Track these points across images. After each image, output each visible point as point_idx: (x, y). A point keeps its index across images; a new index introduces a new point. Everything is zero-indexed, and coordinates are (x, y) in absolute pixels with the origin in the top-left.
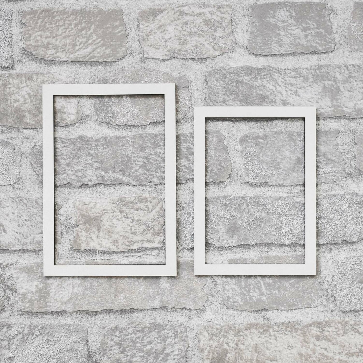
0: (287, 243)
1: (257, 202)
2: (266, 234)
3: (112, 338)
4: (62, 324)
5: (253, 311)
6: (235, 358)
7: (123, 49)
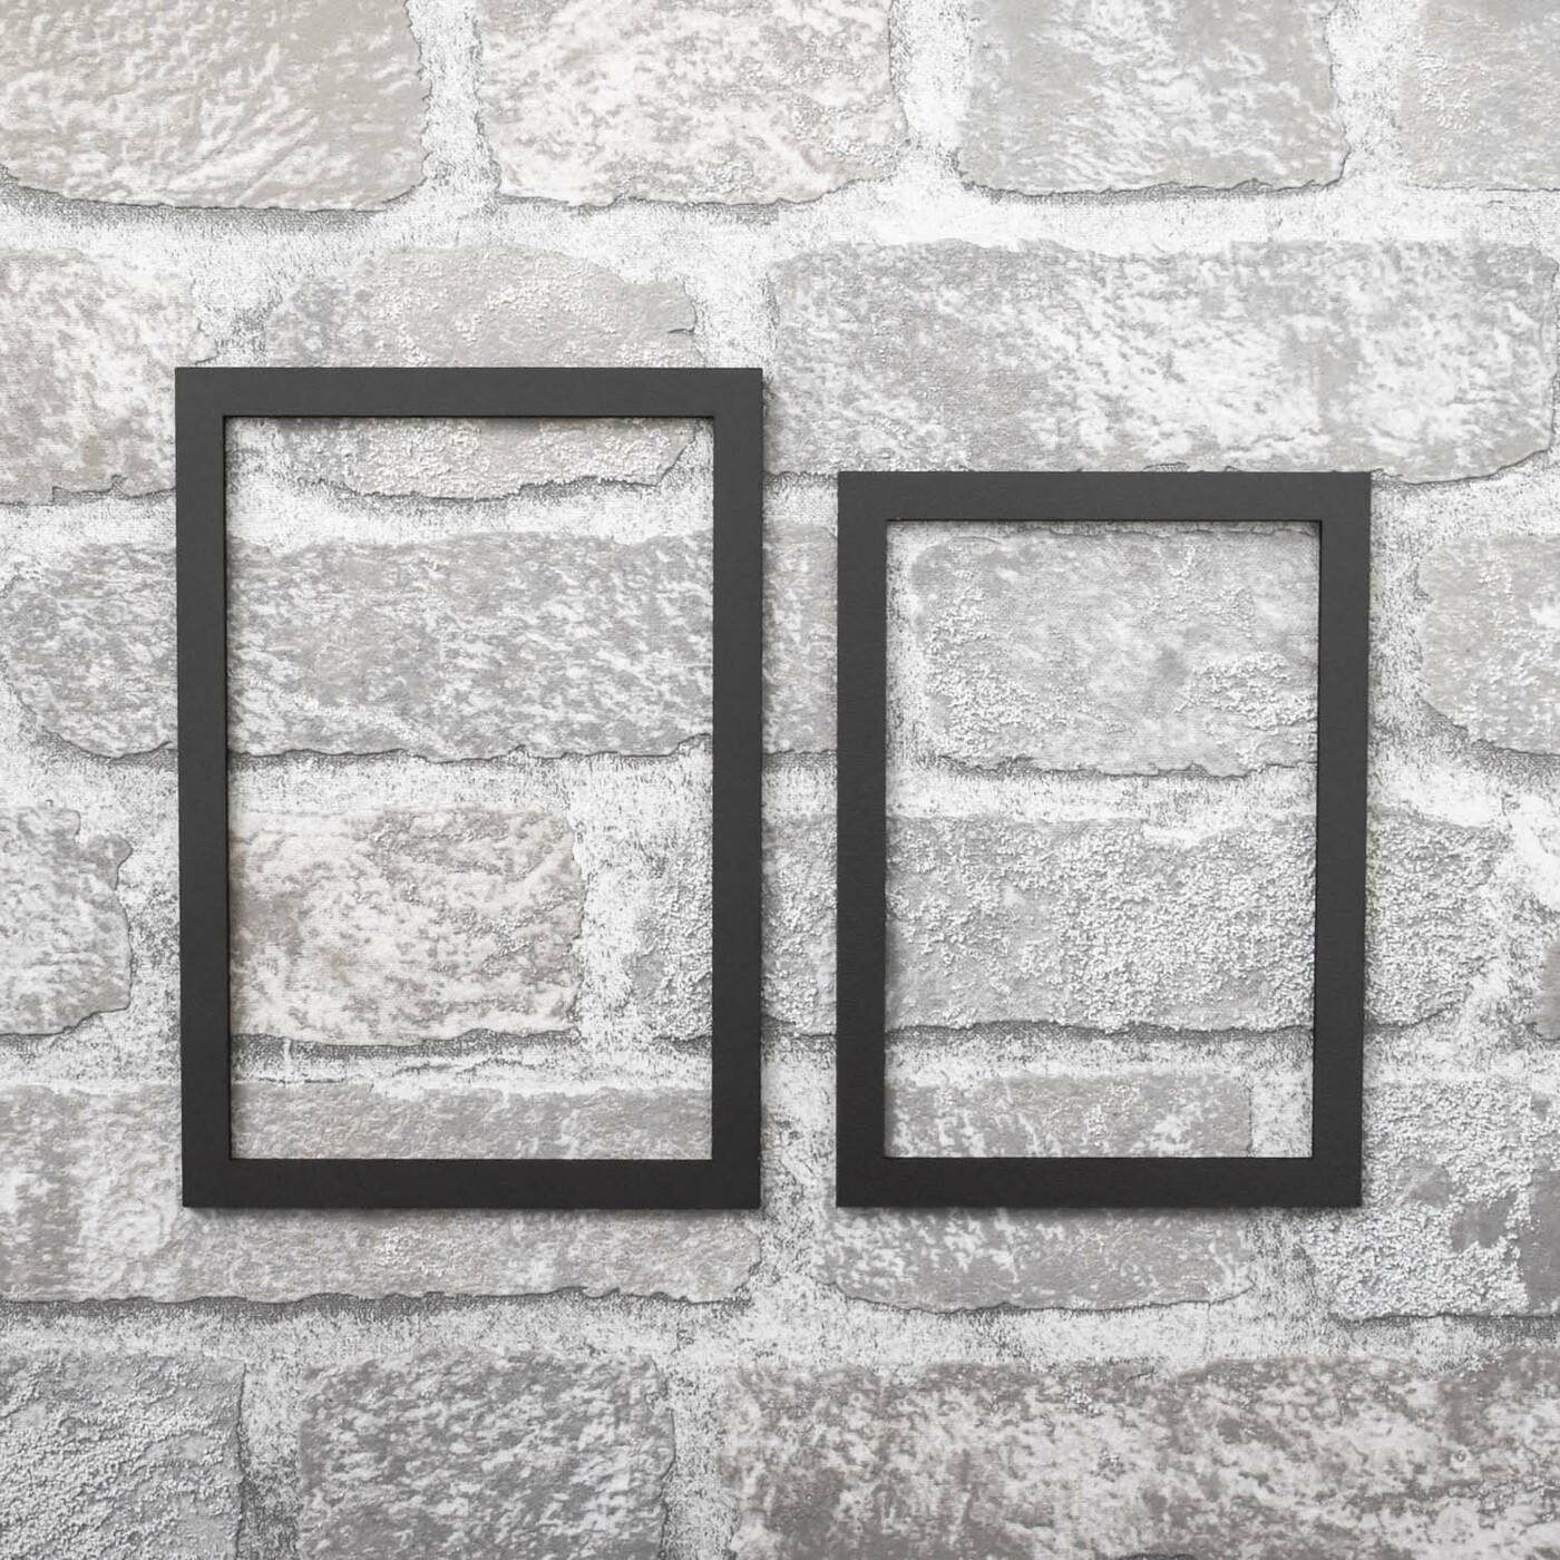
0: (1110, 1021)
1: (984, 842)
2: (1019, 984)
3: (349, 1417)
4: (131, 1352)
5: (955, 1313)
6: (876, 1510)
7: (409, 155)
